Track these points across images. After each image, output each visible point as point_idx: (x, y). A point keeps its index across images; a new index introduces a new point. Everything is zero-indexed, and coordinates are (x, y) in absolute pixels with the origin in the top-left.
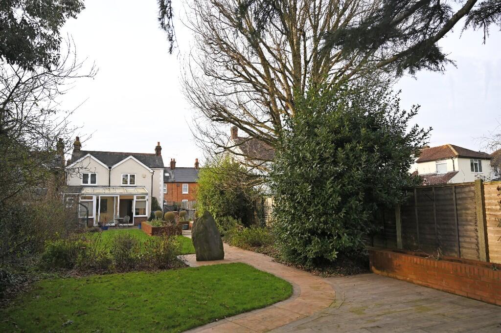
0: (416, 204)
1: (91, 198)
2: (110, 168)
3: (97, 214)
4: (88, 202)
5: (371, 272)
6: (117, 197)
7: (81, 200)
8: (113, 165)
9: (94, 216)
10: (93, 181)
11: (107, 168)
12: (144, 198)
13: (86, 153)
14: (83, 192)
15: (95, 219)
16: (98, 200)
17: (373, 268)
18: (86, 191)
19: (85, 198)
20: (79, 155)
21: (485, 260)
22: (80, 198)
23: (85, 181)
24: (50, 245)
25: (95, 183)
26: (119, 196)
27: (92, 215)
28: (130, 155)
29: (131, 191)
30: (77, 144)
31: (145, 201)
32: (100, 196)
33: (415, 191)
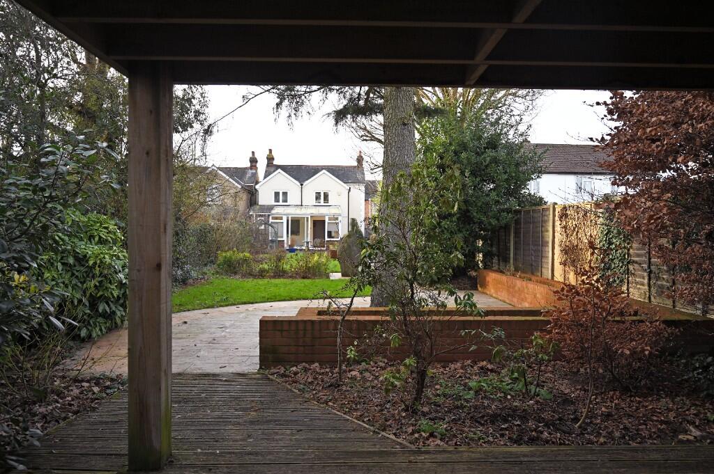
0: (522, 226)
1: (281, 218)
2: (302, 185)
3: (288, 236)
4: (277, 223)
5: (477, 290)
7: (271, 220)
9: (285, 238)
10: (285, 201)
11: (299, 184)
12: (337, 219)
13: (278, 167)
14: (273, 212)
15: (286, 242)
16: (288, 221)
17: (478, 286)
18: (275, 211)
19: (276, 218)
20: (272, 169)
21: (550, 277)
22: (270, 218)
23: (277, 200)
24: (222, 256)
25: (286, 201)
26: (309, 217)
27: (282, 237)
28: (323, 169)
29: (323, 211)
30: (270, 159)
32: (290, 216)
33: (522, 213)
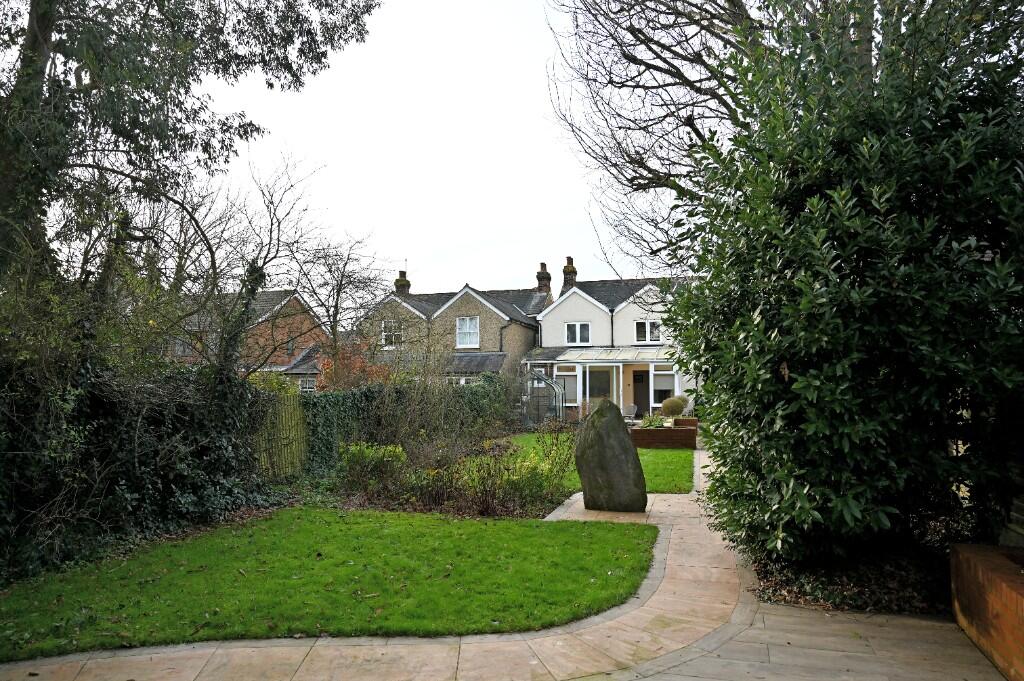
1: (574, 369)
2: (612, 311)
3: (585, 400)
4: (565, 377)
6: (618, 367)
7: (556, 373)
8: (616, 305)
9: (579, 403)
13: (581, 286)
14: (562, 358)
15: (580, 408)
16: (584, 373)
18: (566, 357)
19: (565, 369)
22: (555, 369)
23: (571, 338)
25: (587, 340)
26: (621, 365)
27: (575, 401)
28: (646, 284)
29: (647, 354)
30: (569, 273)
31: (673, 375)
32: (590, 365)
